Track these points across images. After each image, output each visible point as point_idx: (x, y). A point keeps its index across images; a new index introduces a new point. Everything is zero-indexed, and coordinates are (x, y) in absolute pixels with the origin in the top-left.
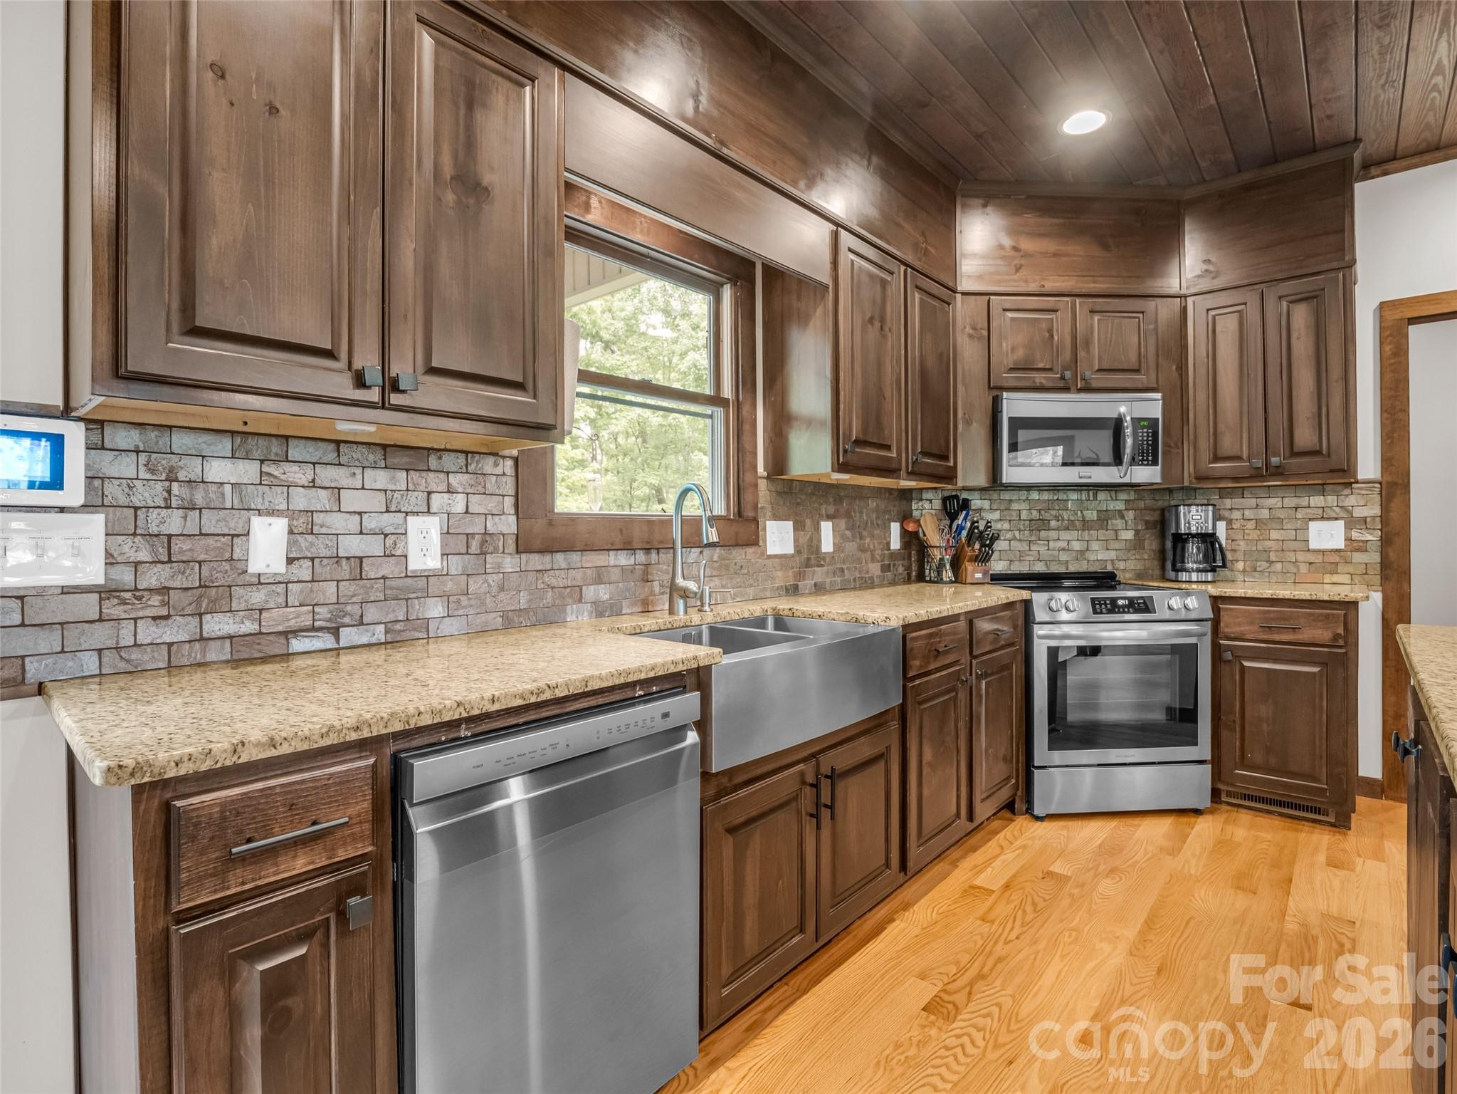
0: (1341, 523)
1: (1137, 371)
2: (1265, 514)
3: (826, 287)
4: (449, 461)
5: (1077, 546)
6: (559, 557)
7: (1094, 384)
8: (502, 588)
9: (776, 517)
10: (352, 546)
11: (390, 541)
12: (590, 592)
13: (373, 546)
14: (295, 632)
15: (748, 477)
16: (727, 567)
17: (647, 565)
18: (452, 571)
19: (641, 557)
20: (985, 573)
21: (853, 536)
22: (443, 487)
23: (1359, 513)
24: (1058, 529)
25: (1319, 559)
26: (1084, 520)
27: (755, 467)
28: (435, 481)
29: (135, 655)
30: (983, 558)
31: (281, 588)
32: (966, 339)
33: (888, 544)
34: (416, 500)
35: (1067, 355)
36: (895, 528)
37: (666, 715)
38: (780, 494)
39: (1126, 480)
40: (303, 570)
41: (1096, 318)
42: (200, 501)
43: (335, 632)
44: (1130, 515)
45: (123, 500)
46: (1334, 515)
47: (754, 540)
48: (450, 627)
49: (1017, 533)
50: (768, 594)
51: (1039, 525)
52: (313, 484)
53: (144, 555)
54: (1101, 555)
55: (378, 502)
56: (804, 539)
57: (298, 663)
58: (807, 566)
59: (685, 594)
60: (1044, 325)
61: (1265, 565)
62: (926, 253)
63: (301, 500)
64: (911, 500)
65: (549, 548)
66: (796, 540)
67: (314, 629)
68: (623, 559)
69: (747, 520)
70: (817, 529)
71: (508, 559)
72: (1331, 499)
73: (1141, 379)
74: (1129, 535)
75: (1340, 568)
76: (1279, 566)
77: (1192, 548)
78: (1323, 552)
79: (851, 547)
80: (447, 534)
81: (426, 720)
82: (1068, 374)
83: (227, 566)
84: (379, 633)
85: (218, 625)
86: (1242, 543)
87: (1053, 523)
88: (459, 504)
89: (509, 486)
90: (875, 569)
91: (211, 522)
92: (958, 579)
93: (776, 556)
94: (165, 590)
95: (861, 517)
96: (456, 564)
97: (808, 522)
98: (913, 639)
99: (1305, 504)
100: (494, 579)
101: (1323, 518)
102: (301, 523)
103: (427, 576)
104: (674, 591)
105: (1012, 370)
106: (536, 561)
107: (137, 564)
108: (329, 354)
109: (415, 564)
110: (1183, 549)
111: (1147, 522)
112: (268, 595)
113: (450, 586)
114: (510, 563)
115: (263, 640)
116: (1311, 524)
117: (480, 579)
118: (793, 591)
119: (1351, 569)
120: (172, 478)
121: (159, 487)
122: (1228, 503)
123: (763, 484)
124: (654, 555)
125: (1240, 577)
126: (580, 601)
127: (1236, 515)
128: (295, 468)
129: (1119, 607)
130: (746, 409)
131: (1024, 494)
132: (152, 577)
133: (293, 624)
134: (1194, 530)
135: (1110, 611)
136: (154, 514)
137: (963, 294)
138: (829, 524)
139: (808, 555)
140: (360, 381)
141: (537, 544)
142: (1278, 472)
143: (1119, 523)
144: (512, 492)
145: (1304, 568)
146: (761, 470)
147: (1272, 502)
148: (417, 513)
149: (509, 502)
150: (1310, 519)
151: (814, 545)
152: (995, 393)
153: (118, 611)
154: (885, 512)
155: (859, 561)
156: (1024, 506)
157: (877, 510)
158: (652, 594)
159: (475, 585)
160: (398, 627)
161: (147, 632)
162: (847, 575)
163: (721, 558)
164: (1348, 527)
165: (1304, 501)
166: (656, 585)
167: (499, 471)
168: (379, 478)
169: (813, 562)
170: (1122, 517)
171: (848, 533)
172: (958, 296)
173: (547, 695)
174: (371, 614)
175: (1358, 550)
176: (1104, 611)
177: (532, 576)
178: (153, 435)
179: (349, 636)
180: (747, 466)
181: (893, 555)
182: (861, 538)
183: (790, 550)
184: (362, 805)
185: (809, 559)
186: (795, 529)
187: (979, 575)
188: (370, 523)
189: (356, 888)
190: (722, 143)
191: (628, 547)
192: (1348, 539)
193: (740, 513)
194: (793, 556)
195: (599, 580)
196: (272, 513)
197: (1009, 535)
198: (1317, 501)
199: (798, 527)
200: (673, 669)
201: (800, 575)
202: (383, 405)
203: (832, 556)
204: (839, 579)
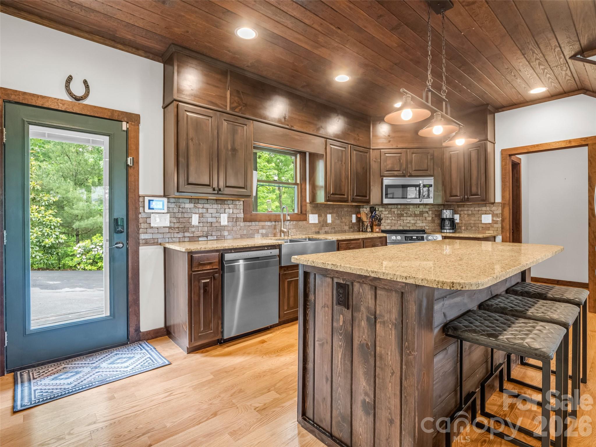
0: (491, 215)
1: (427, 170)
2: (470, 212)
3: (323, 155)
4: (229, 202)
5: (413, 222)
6: (253, 223)
7: (413, 174)
8: (240, 229)
9: (312, 213)
10: (210, 220)
11: (217, 219)
12: (261, 231)
13: (214, 220)
14: (200, 237)
15: (304, 203)
16: (297, 226)
17: (275, 225)
18: (230, 225)
19: (273, 223)
20: (380, 229)
21: (339, 218)
22: (228, 208)
23: (495, 212)
24: (407, 217)
25: (484, 226)
26: (415, 214)
27: (306, 200)
28: (226, 207)
29: (174, 239)
30: (379, 225)
31: (197, 228)
32: (373, 162)
33: (351, 221)
34: (222, 210)
35: (404, 166)
36: (354, 216)
37: (271, 253)
38: (314, 207)
39: (422, 202)
40: (201, 225)
41: (414, 155)
42: (184, 212)
43: (207, 237)
44: (430, 212)
45: (172, 211)
46: (488, 213)
47: (306, 219)
48: (229, 237)
49: (393, 218)
50: (310, 233)
51: (400, 216)
52: (203, 208)
53: (175, 221)
54: (420, 225)
55: (215, 211)
56: (321, 219)
57: (200, 242)
58: (322, 226)
59: (283, 232)
60: (397, 158)
61: (470, 228)
62: (358, 140)
63: (201, 211)
64: (360, 208)
65: (251, 221)
66: (319, 219)
67: (203, 236)
68: (269, 224)
69: (304, 214)
70: (326, 216)
71: (242, 223)
72: (488, 208)
73: (429, 173)
74: (430, 219)
75: (490, 229)
76: (474, 228)
77: (447, 222)
78: (486, 224)
79: (338, 222)
80: (228, 217)
81: (227, 248)
82: (404, 172)
83: (188, 223)
84: (215, 238)
85: (187, 234)
86: (464, 221)
87: (405, 215)
88: (231, 211)
89: (242, 207)
90: (347, 228)
91: (186, 215)
92: (372, 231)
93: (312, 224)
94: (178, 228)
95: (341, 213)
96: (230, 224)
97: (323, 215)
98: (341, 244)
99: (481, 209)
100: (239, 227)
101: (486, 214)
102: (201, 215)
103: (225, 226)
104: (281, 231)
105: (387, 171)
106: (248, 224)
107: (174, 223)
108: (209, 185)
109: (222, 224)
110: (444, 223)
111: (435, 214)
112: (195, 229)
113: (229, 229)
114: (242, 224)
115: (194, 238)
116: (483, 216)
117: (236, 227)
118: (318, 233)
119: (493, 229)
120: (179, 207)
121: (178, 209)
122: (460, 209)
123: (308, 205)
124: (277, 223)
125: (463, 231)
126: (258, 233)
127: (462, 212)
128: (200, 205)
129: (413, 239)
130: (303, 186)
131: (396, 206)
132: (177, 225)
133: (199, 235)
134: (448, 217)
135: (410, 240)
136: (177, 214)
137: (373, 149)
138: (330, 215)
139: (323, 223)
140: (214, 190)
141: (248, 220)
142: (468, 200)
143: (426, 215)
144: (242, 208)
145: (481, 229)
146: (308, 201)
147: (472, 209)
148: (222, 213)
149: (242, 211)
150: (483, 214)
151: (325, 221)
152: (382, 177)
153: (171, 231)
154: (350, 212)
155: (341, 225)
156: (396, 210)
157: (347, 211)
158: (276, 232)
159: (234, 229)
160: (219, 237)
161: (176, 235)
162: (336, 229)
163: (296, 224)
164: (493, 217)
165: (480, 209)
166: (277, 230)
167: (240, 204)
168: (215, 206)
169: (324, 225)
170: (428, 213)
171: (337, 218)
172: (371, 150)
173: (247, 246)
174: (214, 233)
175: (495, 223)
177: (247, 227)
178: (177, 199)
179: (209, 238)
180: (303, 200)
181: (353, 224)
182: (341, 219)
183: (317, 222)
184: (217, 260)
185: (323, 225)
186: (318, 216)
187: (377, 230)
188: (213, 215)
189: (216, 273)
190: (292, 126)
191: (270, 221)
192: (493, 220)
193: (301, 212)
194: (318, 224)
195: (263, 228)
196: (196, 213)
197: (391, 218)
198: (484, 209)
199: (320, 216)
200: (273, 244)
201: (321, 229)
202: (218, 194)
203: (331, 224)
204: (333, 230)
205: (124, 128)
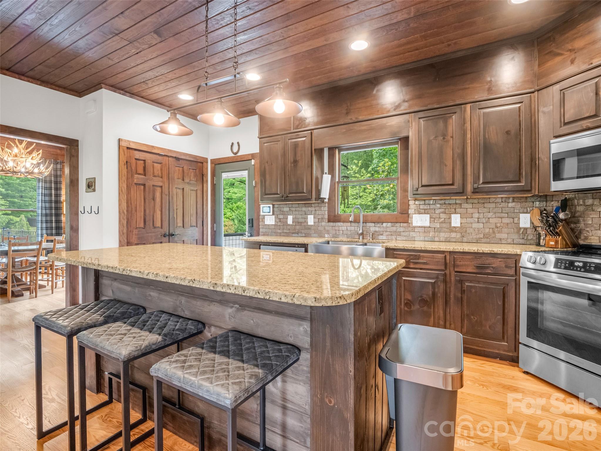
3: (409, 136)
4: (315, 205)
10: (301, 220)
11: (305, 219)
15: (403, 201)
21: (480, 220)
22: (314, 210)
27: (407, 197)
29: (277, 234)
31: (291, 226)
32: (541, 114)
34: (310, 212)
37: (297, 250)
40: (294, 224)
42: (283, 214)
43: (298, 234)
45: (275, 214)
47: (406, 221)
52: (296, 211)
55: (304, 213)
56: (438, 220)
63: (294, 213)
66: (431, 221)
67: (295, 233)
69: (403, 214)
70: (449, 217)
79: (477, 225)
80: (315, 218)
83: (286, 223)
84: (304, 235)
85: (285, 231)
88: (317, 213)
89: (327, 209)
93: (418, 227)
96: (316, 224)
97: (442, 215)
100: (323, 227)
102: (294, 217)
103: (311, 226)
106: (332, 224)
107: (277, 222)
108: (278, 194)
109: (309, 224)
113: (315, 228)
114: (326, 224)
115: (289, 233)
120: (281, 211)
123: (411, 202)
128: (293, 208)
129: (574, 266)
130: (402, 180)
132: (279, 224)
136: (279, 215)
141: (332, 221)
146: (410, 198)
148: (310, 215)
149: (327, 212)
151: (447, 223)
153: (276, 228)
159: (320, 228)
160: (307, 234)
161: (279, 231)
167: (325, 206)
168: (304, 209)
174: (303, 231)
176: (563, 267)
177: (330, 227)
180: (403, 197)
183: (428, 225)
187: (552, 243)
188: (303, 216)
193: (401, 212)
196: (291, 215)
205: (253, 163)
